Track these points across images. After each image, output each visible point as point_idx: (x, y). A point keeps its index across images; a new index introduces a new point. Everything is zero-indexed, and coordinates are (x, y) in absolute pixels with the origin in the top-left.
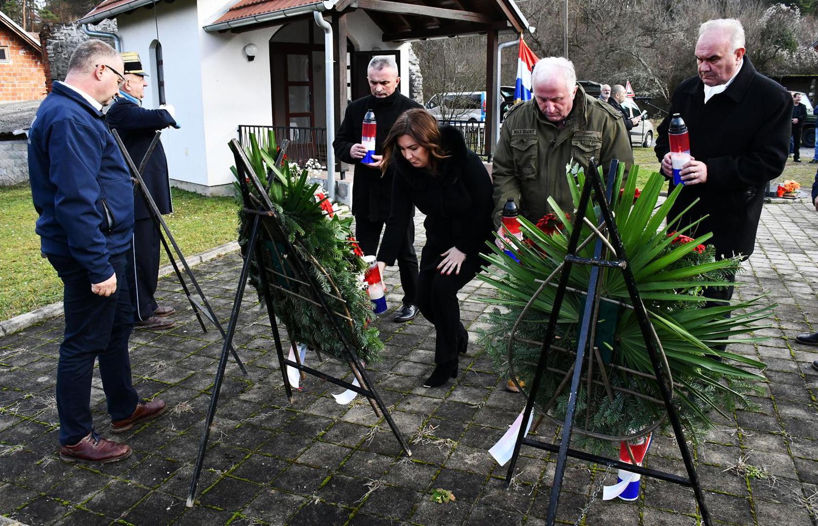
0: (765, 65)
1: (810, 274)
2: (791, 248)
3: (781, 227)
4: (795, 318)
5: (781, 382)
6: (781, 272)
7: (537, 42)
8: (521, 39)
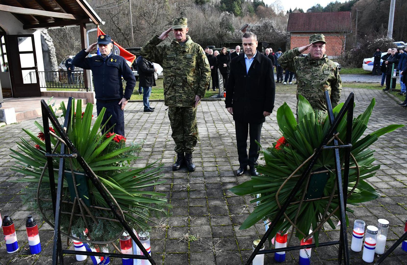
0: (223, 38)
1: (232, 133)
2: (226, 121)
3: (223, 111)
4: (223, 155)
5: (212, 189)
6: (220, 133)
7: (119, 29)
8: (98, 28)
